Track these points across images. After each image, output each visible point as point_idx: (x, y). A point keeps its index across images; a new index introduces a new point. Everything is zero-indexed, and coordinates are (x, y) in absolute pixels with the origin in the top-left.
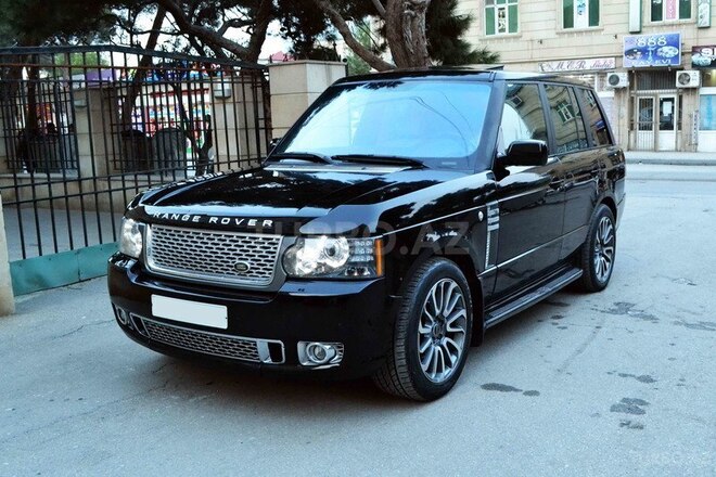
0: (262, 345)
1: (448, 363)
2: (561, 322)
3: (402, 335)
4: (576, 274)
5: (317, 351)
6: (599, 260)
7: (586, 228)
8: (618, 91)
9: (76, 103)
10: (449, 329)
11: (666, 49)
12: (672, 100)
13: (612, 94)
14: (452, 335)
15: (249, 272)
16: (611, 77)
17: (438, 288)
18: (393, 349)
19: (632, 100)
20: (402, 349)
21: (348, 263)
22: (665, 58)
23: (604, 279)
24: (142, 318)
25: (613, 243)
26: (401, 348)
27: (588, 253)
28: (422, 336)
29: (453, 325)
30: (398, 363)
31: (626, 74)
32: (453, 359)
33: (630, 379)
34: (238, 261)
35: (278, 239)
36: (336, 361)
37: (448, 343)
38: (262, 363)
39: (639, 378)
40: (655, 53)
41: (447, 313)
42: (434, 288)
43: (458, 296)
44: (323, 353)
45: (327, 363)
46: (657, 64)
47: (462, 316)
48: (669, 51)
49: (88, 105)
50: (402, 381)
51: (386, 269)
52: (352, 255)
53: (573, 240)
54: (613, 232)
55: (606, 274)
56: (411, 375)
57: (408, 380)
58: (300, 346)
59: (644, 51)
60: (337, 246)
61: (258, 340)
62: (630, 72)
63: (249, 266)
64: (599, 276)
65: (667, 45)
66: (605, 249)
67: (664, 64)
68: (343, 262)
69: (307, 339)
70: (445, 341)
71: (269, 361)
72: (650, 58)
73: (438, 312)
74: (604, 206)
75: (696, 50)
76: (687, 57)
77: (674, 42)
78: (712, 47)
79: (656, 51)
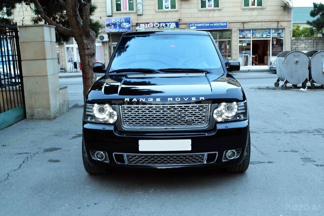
0: (206, 155)
8: (103, 43)
11: (125, 24)
13: (100, 44)
15: (194, 122)
16: (100, 37)
19: (110, 47)
21: (237, 113)
22: (124, 28)
24: (124, 154)
31: (107, 35)
36: (236, 157)
38: (204, 164)
40: (120, 26)
46: (121, 30)
48: (126, 25)
52: (238, 109)
58: (224, 152)
59: (115, 25)
61: (205, 153)
62: (109, 34)
65: (125, 22)
67: (124, 31)
68: (234, 114)
71: (206, 163)
72: (118, 28)
75: (137, 25)
76: (134, 28)
77: (128, 21)
78: (145, 23)
79: (120, 25)
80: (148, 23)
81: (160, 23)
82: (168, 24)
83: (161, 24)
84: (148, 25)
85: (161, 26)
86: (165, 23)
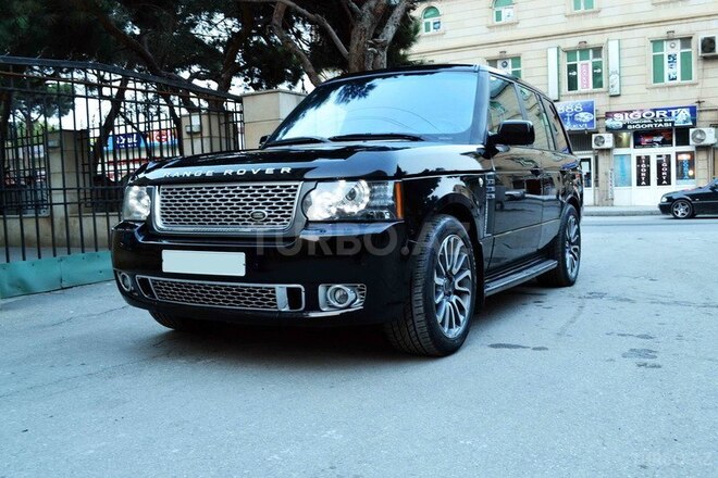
0: (281, 291)
1: (458, 322)
2: (544, 305)
3: (419, 282)
4: (551, 264)
5: (338, 295)
6: (569, 256)
7: (559, 221)
9: (50, 144)
10: (457, 287)
11: (582, 115)
12: (589, 160)
14: (460, 294)
15: (266, 221)
17: (449, 243)
18: (411, 297)
20: (420, 296)
21: (368, 206)
22: (582, 123)
23: (574, 275)
24: (149, 278)
25: (578, 242)
26: (418, 296)
27: (560, 247)
28: (437, 286)
29: (460, 284)
30: (415, 312)
32: (461, 318)
33: (630, 338)
34: (254, 210)
35: (297, 186)
36: (358, 305)
37: (457, 301)
38: (280, 312)
39: (638, 336)
41: (455, 271)
42: (446, 241)
43: (465, 255)
44: (345, 296)
45: (349, 307)
46: (575, 128)
47: (467, 277)
48: (585, 117)
49: (61, 145)
50: (419, 331)
51: (404, 212)
52: (372, 198)
53: (549, 229)
54: (578, 232)
55: (575, 270)
56: (428, 324)
57: (425, 329)
58: (321, 289)
59: (563, 117)
60: (356, 190)
61: (277, 286)
63: (267, 214)
64: (569, 271)
65: (584, 111)
66: (572, 247)
67: (581, 128)
68: (362, 207)
69: (329, 281)
70: (454, 298)
71: (287, 309)
72: (568, 123)
73: (448, 267)
74: (570, 206)
75: (608, 115)
76: (601, 121)
77: (589, 109)
78: (623, 112)
79: (573, 117)
80: (631, 112)
81: (655, 110)
82: (673, 112)
83: (658, 112)
84: (631, 115)
85: (658, 116)
86: (666, 109)
